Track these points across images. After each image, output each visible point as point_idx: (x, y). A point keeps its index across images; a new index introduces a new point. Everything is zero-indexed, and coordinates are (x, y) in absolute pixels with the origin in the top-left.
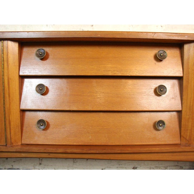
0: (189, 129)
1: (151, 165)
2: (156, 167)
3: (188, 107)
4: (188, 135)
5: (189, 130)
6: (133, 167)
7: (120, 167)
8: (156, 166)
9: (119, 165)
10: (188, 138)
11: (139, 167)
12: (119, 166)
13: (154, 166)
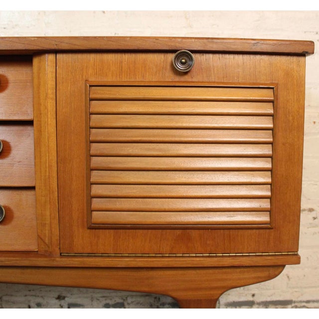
0: (47, 222)
1: (94, 292)
2: (104, 297)
3: (43, 180)
4: (47, 236)
5: (47, 225)
6: (56, 296)
7: (32, 295)
8: (105, 295)
9: (30, 291)
10: (47, 241)
11: (68, 295)
12: (28, 293)
13: (99, 295)
